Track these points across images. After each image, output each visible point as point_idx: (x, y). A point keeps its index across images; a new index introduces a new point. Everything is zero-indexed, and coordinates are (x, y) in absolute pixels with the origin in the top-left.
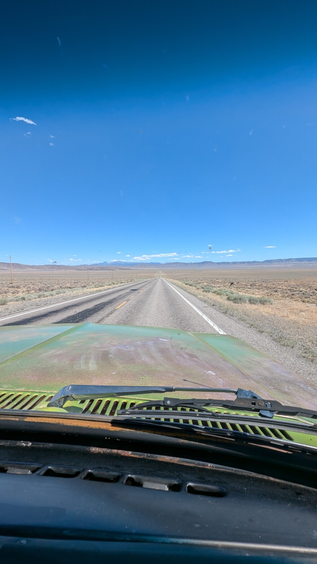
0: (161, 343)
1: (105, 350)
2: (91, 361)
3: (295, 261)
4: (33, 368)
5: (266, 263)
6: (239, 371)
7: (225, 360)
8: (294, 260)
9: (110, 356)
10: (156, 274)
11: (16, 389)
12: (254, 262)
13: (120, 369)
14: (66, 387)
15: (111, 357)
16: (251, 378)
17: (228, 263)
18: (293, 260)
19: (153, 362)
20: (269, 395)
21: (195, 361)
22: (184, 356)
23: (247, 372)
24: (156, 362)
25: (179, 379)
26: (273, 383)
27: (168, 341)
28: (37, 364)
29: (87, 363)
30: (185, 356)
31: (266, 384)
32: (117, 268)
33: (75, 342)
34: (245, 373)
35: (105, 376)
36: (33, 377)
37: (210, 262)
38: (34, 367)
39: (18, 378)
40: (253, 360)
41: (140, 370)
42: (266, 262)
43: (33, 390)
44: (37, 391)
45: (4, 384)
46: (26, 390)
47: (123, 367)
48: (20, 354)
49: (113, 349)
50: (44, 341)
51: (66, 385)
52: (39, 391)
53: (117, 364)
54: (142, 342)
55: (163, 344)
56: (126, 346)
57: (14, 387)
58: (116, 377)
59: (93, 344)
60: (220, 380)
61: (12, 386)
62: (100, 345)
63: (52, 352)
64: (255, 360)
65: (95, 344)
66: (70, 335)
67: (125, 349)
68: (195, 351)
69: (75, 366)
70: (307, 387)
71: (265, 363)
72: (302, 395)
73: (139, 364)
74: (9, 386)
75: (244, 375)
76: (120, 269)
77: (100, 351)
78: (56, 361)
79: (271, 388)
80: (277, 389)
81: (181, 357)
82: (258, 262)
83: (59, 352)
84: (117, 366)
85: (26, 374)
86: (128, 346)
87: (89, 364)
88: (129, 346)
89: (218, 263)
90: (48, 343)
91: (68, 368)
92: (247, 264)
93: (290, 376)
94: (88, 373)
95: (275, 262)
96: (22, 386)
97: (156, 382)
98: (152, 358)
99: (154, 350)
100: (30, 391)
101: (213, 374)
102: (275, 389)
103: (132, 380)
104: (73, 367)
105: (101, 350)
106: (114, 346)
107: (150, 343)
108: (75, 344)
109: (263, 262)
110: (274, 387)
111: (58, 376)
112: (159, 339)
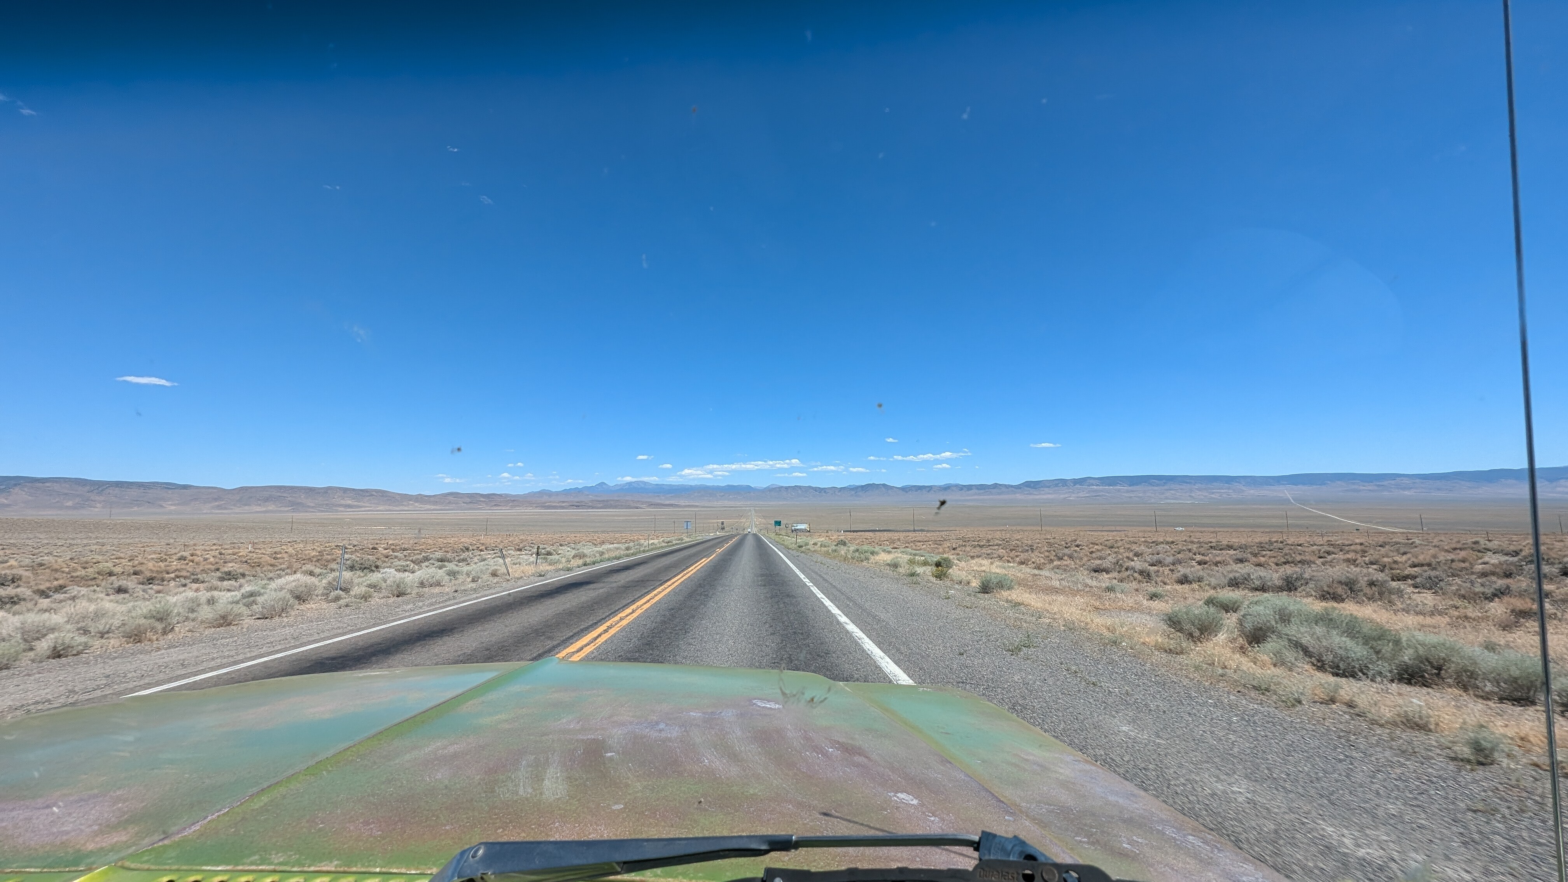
0: (761, 716)
1: (594, 739)
2: (551, 772)
3: (1096, 486)
4: (371, 798)
5: (1026, 488)
6: (987, 790)
7: (945, 761)
8: (1094, 482)
9: (609, 754)
11: (309, 866)
12: (996, 486)
13: (638, 792)
14: (469, 848)
15: (611, 759)
16: (1022, 812)
18: (1091, 481)
19: (734, 770)
21: (858, 765)
22: (827, 751)
23: (1009, 793)
24: (745, 771)
25: (812, 821)
26: (1085, 825)
27: (781, 706)
28: (383, 786)
29: (537, 778)
30: (830, 750)
31: (1067, 830)
33: (503, 716)
34: (1006, 797)
35: (589, 817)
36: (368, 825)
37: (884, 485)
38: (373, 796)
39: (320, 830)
40: (1027, 760)
41: (696, 794)
42: (1027, 486)
43: (363, 866)
44: (378, 870)
45: (274, 852)
46: (342, 869)
47: (645, 787)
48: (335, 755)
49: (617, 735)
50: (411, 715)
51: (468, 844)
52: (384, 870)
53: (628, 778)
54: (704, 713)
55: (767, 716)
56: (657, 723)
57: (306, 859)
58: (623, 818)
59: (559, 722)
60: (932, 819)
61: (297, 856)
62: (579, 722)
63: (431, 748)
64: (1031, 758)
65: (565, 720)
66: (491, 697)
67: (655, 735)
68: (857, 736)
69: (499, 788)
70: (1185, 836)
71: (1059, 767)
72: (1174, 859)
73: (692, 776)
74: (291, 855)
75: (1003, 802)
77: (577, 741)
78: (442, 774)
79: (1081, 841)
80: (1101, 846)
81: (818, 754)
82: (1006, 487)
83: (454, 748)
84: (627, 786)
85: (348, 817)
86: (662, 726)
87: (543, 780)
88: (667, 725)
89: (905, 490)
90: (423, 722)
91: (480, 794)
92: (978, 492)
93: (1135, 805)
94: (538, 809)
95: (1049, 487)
96: (330, 857)
98: (734, 756)
99: (739, 733)
100: (354, 869)
101: (912, 802)
102: (1093, 844)
103: (672, 826)
104: (493, 791)
105: (580, 737)
106: (622, 724)
107: (729, 714)
108: (505, 721)
109: (1018, 487)
110: (1089, 838)
111: (444, 822)
112: (754, 701)
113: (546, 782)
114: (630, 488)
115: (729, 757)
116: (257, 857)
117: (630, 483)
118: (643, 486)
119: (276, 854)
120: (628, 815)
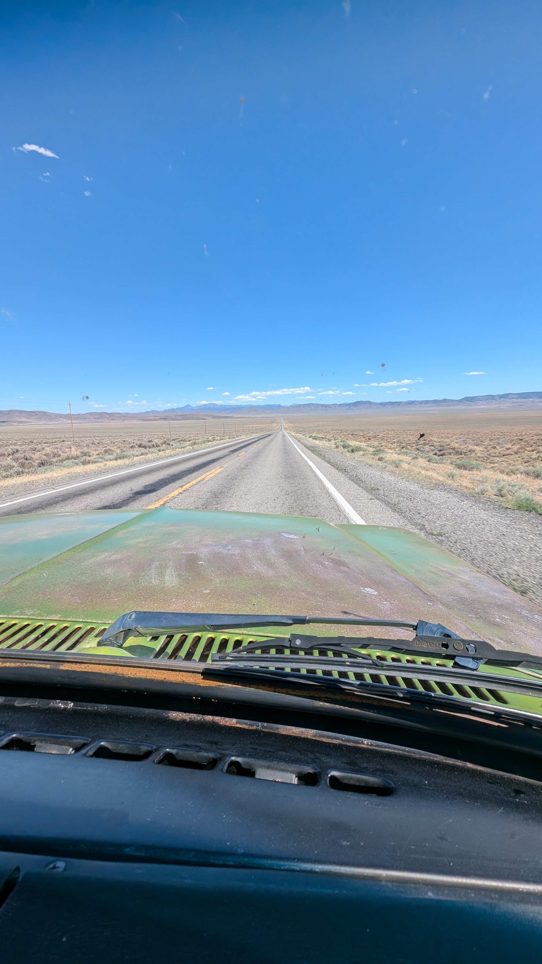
0: (286, 542)
1: (192, 554)
2: (169, 571)
3: (516, 399)
4: (74, 583)
5: (466, 402)
6: (418, 588)
7: (394, 570)
8: (514, 396)
9: (200, 562)
10: (275, 425)
11: (46, 617)
12: (445, 401)
13: (217, 584)
14: (127, 614)
15: (201, 565)
16: (437, 600)
17: (399, 403)
18: (512, 396)
19: (271, 573)
20: (469, 629)
21: (343, 572)
22: (325, 564)
23: (431, 589)
24: (277, 573)
25: (316, 602)
26: (475, 608)
27: (298, 537)
28: (79, 577)
29: (162, 575)
30: (327, 563)
31: (463, 611)
32: (209, 416)
33: (140, 540)
34: (428, 591)
35: (191, 597)
36: (74, 597)
37: (369, 402)
38: (74, 581)
39: (49, 598)
40: (443, 571)
41: (250, 586)
42: (466, 400)
43: (73, 618)
44: (81, 620)
46: (62, 619)
47: (221, 581)
48: (51, 560)
49: (204, 552)
50: (91, 537)
51: (128, 611)
52: (84, 620)
53: (212, 576)
54: (253, 540)
55: (289, 542)
56: (227, 546)
57: (44, 613)
58: (210, 598)
59: (171, 544)
60: (385, 603)
61: (39, 612)
62: (182, 544)
63: (102, 556)
64: (445, 569)
65: (174, 543)
66: (133, 528)
67: (225, 552)
68: (342, 555)
69: (141, 579)
70: (533, 615)
71: (461, 575)
72: (526, 628)
73: (248, 575)
74: (36, 611)
75: (427, 594)
76: (214, 417)
77: (182, 554)
78: (109, 571)
79: (471, 617)
80: (482, 619)
81: (319, 565)
82: (452, 401)
83: (114, 557)
84: (211, 580)
85: (63, 592)
86: (229, 547)
87: (165, 576)
88: (232, 546)
89: (383, 404)
90: (97, 542)
91: (131, 582)
92: (432, 404)
93: (505, 597)
94: (163, 591)
95: (482, 400)
96: (56, 612)
97: (277, 607)
98: (271, 565)
99: (274, 552)
100: (69, 619)
101: (374, 593)
102: (478, 618)
103: (237, 603)
104: (138, 581)
105: (184, 552)
106: (206, 546)
107: (268, 541)
108: (143, 542)
109: (460, 401)
110: (476, 616)
111: (114, 597)
112: (282, 534)
113: (167, 577)
114: (205, 408)
115: (268, 565)
116: (18, 611)
117: (205, 405)
118: (213, 406)
119: (28, 610)
120: (212, 596)
